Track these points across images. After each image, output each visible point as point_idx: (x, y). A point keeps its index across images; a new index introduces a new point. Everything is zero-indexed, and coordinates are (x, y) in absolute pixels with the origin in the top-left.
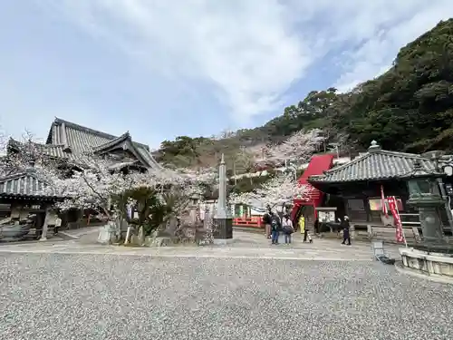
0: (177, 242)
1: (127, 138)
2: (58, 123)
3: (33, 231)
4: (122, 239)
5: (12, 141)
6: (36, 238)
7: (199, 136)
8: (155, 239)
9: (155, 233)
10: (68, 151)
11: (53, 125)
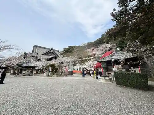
0: (60, 76)
1: (52, 49)
2: (35, 46)
3: (31, 74)
4: (48, 75)
5: (25, 52)
6: (32, 75)
7: (75, 46)
8: (55, 75)
9: (55, 74)
10: (37, 54)
11: (34, 47)
